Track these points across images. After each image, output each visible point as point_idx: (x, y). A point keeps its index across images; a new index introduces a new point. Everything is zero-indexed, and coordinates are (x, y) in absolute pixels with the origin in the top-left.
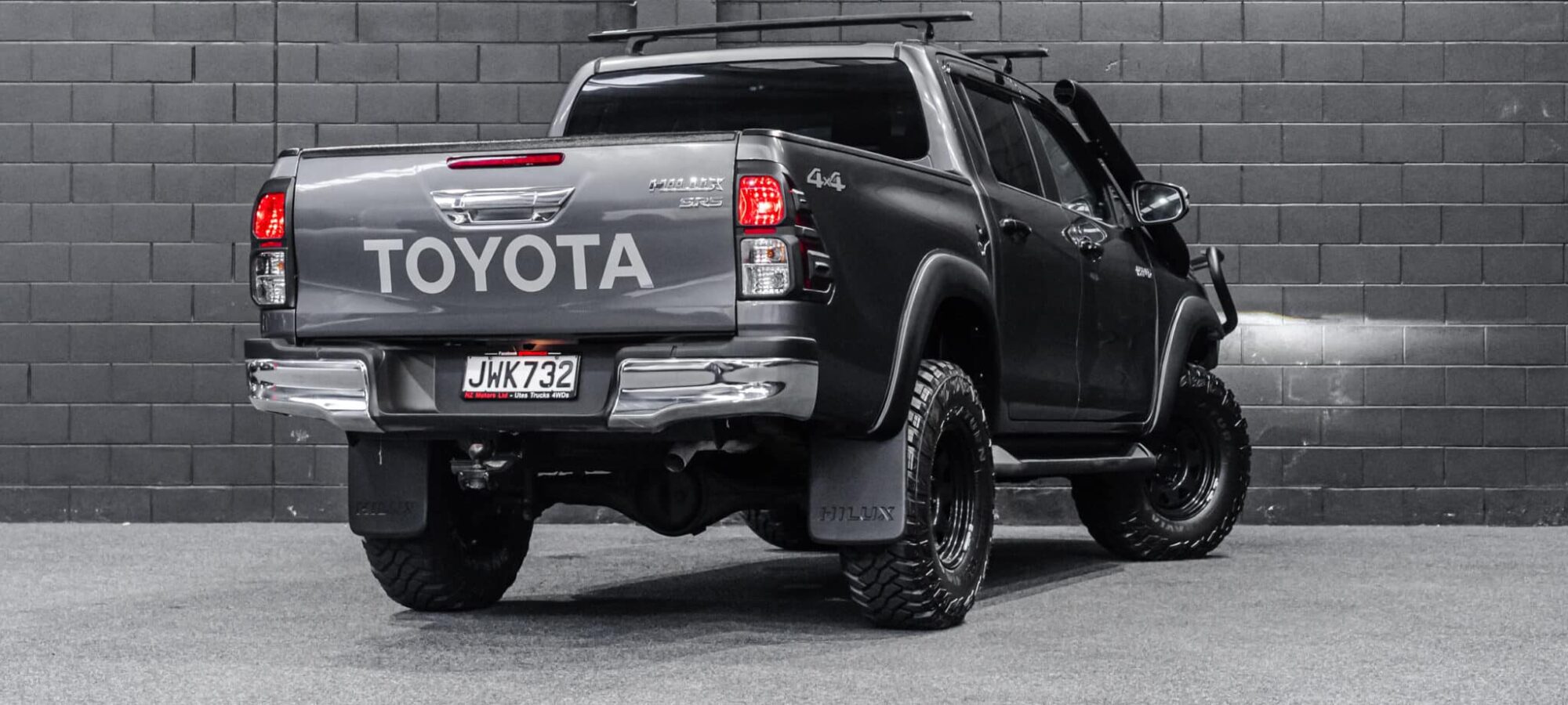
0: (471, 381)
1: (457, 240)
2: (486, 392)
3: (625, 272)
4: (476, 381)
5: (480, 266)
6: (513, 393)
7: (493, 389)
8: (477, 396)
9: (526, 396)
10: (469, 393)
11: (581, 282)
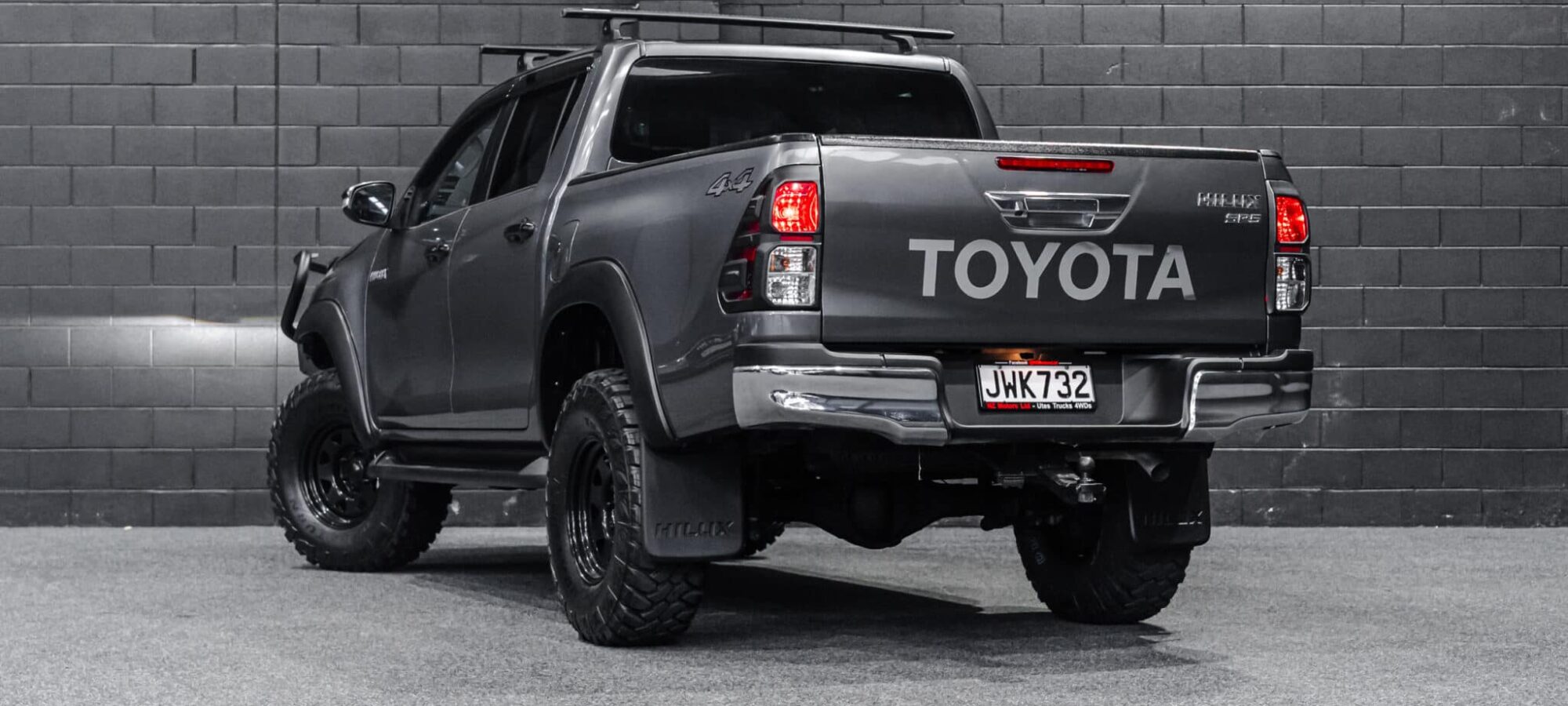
0: (988, 391)
1: (1014, 244)
2: (1004, 403)
3: (1173, 284)
4: (993, 391)
5: (1034, 272)
6: (1035, 404)
7: (1011, 399)
8: (1000, 407)
9: (1049, 407)
10: (990, 403)
11: (1130, 293)
